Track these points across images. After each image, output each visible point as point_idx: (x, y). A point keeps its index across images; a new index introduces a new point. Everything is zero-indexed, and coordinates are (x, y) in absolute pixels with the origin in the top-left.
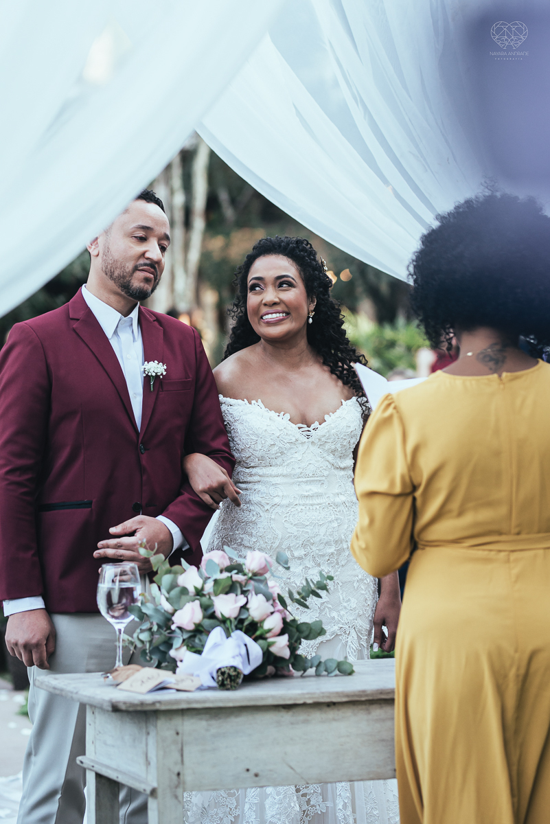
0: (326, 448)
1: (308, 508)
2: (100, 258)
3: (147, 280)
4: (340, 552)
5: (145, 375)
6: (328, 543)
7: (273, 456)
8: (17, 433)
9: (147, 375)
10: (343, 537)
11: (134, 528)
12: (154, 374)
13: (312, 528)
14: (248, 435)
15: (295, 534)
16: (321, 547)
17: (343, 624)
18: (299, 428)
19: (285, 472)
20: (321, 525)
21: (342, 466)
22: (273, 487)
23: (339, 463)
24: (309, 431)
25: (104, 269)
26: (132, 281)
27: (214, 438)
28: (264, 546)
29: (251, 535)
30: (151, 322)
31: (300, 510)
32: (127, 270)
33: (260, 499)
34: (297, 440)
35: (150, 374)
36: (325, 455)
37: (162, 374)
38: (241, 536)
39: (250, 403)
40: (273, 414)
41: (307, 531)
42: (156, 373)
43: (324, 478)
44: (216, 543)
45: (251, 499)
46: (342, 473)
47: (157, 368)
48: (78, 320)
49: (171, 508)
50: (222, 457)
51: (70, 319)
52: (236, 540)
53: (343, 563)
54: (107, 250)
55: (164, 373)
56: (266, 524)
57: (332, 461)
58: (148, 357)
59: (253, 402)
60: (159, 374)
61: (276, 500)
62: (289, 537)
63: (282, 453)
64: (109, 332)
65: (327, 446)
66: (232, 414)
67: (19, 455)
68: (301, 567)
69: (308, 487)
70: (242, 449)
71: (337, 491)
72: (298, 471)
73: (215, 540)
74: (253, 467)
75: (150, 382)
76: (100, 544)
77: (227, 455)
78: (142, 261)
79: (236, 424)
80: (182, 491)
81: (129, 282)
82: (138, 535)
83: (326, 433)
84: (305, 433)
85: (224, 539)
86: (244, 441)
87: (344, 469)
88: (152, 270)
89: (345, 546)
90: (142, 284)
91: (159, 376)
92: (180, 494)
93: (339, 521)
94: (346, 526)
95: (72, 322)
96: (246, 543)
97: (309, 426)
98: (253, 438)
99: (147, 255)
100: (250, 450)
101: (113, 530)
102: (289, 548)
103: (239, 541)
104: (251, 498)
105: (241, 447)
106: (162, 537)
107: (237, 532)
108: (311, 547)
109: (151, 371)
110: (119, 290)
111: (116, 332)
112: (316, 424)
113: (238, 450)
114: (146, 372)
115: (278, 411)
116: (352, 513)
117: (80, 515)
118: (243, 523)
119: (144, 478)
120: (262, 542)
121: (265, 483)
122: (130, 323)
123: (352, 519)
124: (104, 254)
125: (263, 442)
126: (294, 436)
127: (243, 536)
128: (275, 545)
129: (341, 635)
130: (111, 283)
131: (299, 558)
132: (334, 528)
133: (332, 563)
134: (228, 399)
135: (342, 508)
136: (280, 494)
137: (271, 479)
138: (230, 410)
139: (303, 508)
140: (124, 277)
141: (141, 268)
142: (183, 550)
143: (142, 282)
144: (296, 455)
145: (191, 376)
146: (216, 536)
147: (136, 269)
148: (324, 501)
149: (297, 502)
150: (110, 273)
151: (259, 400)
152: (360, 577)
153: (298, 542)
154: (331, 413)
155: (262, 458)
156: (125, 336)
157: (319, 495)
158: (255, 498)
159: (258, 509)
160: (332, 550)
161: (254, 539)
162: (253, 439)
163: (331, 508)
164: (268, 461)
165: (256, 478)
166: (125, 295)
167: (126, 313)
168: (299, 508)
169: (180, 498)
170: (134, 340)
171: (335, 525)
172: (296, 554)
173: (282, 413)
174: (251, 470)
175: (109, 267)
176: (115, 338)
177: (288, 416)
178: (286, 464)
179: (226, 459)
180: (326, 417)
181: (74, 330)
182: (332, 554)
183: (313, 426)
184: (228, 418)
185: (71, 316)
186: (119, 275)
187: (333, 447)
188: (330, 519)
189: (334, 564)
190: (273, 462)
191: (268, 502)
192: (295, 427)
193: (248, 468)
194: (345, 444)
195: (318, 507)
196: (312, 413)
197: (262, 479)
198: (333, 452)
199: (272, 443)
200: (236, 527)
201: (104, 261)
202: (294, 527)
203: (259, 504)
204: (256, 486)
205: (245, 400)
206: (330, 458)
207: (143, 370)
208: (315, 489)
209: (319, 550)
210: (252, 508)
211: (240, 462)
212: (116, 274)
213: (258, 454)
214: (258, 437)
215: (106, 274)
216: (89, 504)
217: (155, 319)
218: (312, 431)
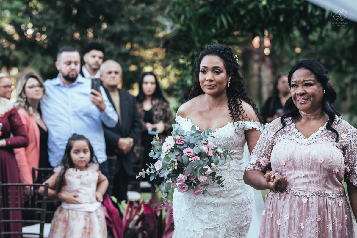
17: (219, 223)
129: (217, 227)
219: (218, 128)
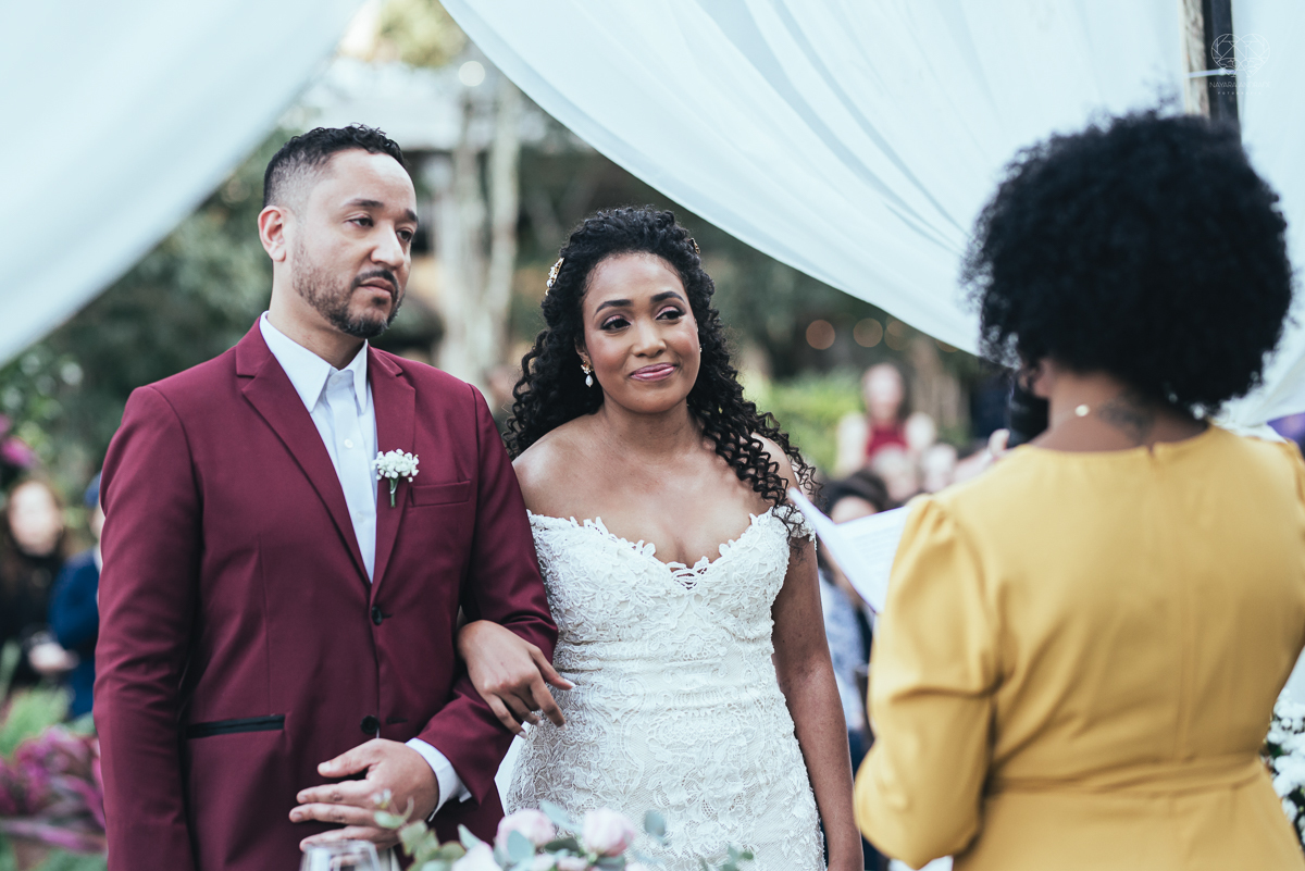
0: (722, 606)
1: (690, 714)
2: (287, 265)
3: (378, 302)
4: (752, 792)
5: (379, 478)
6: (730, 777)
7: (623, 623)
8: (139, 593)
9: (383, 477)
10: (758, 764)
11: (363, 764)
12: (395, 475)
13: (699, 750)
14: (578, 585)
15: (670, 763)
16: (718, 784)
18: (673, 570)
19: (647, 652)
20: (715, 744)
21: (751, 635)
22: (626, 679)
23: (746, 631)
24: (690, 575)
25: (297, 284)
26: (351, 307)
27: (516, 590)
28: (612, 787)
29: (589, 767)
30: (392, 378)
31: (676, 719)
32: (340, 288)
33: (602, 701)
34: (668, 593)
35: (387, 475)
36: (718, 619)
37: (410, 475)
38: (570, 769)
39: (581, 525)
40: (623, 544)
41: (690, 756)
42: (400, 474)
43: (719, 660)
44: (524, 783)
45: (585, 701)
46: (752, 648)
47: (402, 463)
48: (252, 377)
49: (435, 724)
50: (532, 626)
51: (235, 376)
52: (560, 776)
53: (760, 810)
54: (301, 251)
55: (415, 472)
56: (615, 746)
57: (731, 629)
58: (384, 445)
59: (587, 522)
60: (405, 474)
61: (633, 703)
62: (658, 769)
63: (641, 617)
64: (309, 397)
65: (724, 602)
66: (547, 545)
67: (146, 634)
68: (682, 824)
69: (690, 677)
70: (567, 610)
71: (743, 681)
72: (671, 649)
73: (523, 777)
74: (587, 643)
75: (389, 490)
76: (302, 795)
77: (540, 620)
78: (366, 269)
79: (556, 563)
80: (455, 691)
81: (345, 309)
82: (372, 776)
83: (722, 578)
84: (683, 579)
85: (539, 776)
86: (570, 595)
87: (754, 640)
88: (388, 283)
89: (762, 781)
90: (369, 311)
91: (406, 479)
92: (452, 697)
93: (749, 735)
94: (763, 743)
95: (240, 381)
96: (579, 781)
97: (689, 567)
98: (588, 589)
99: (376, 256)
100: (582, 612)
101: (325, 768)
102: (659, 789)
103: (567, 778)
104: (585, 699)
105: (564, 606)
106: (417, 779)
107: (561, 762)
108: (700, 785)
109: (390, 468)
110: (327, 323)
111: (322, 398)
112: (703, 562)
113: (559, 611)
114: (382, 472)
115: (633, 538)
116: (773, 718)
117: (261, 743)
118: (572, 745)
119: (383, 670)
120: (608, 780)
121: (610, 672)
122: (350, 382)
123: (772, 730)
124: (294, 258)
125: (606, 597)
126: (663, 585)
127: (574, 770)
128: (633, 786)
130: (311, 311)
131: (679, 807)
132: (740, 748)
133: (739, 812)
134: (541, 517)
135: (754, 711)
136: (640, 691)
137: (622, 665)
138: (544, 538)
139: (682, 714)
140: (334, 300)
141: (367, 281)
142: (462, 800)
143: (368, 306)
144: (667, 620)
145: (469, 476)
146: (525, 769)
147: (357, 284)
148: (721, 700)
149: (671, 705)
150: (307, 292)
151: (598, 519)
152: (792, 833)
153: (675, 777)
154: (730, 541)
155: (604, 627)
156: (341, 405)
157: (710, 691)
158: (592, 699)
159: (597, 719)
160: (738, 788)
161: (594, 776)
162: (586, 593)
163: (734, 712)
164: (615, 630)
165: (593, 664)
166: (339, 331)
167: (342, 362)
168: (675, 715)
169: (452, 706)
170: (359, 412)
171: (742, 742)
172: (673, 799)
173: (641, 542)
174: (583, 648)
175: (305, 281)
176: (322, 408)
177: (651, 548)
178: (648, 636)
179: (538, 627)
180: (722, 548)
181: (244, 397)
182: (739, 796)
183: (697, 566)
184: (542, 552)
185: (239, 371)
186: (325, 296)
187: (735, 603)
188: (732, 733)
189: (743, 813)
190: (625, 633)
191: (617, 706)
192: (664, 567)
193: (579, 644)
194: (756, 596)
195: (709, 711)
196: (696, 542)
197: (606, 665)
198: (735, 612)
199: (623, 599)
200: (560, 753)
201: (296, 269)
202: (667, 751)
203: (602, 710)
204: (595, 678)
205: (572, 518)
206: (730, 622)
207: (374, 468)
208: (702, 679)
209: (715, 790)
210: (588, 717)
211: (563, 633)
212: (319, 294)
213: (597, 619)
214: (597, 587)
215: (302, 295)
216: (279, 722)
217: (400, 371)
218: (697, 575)
219: (726, 543)
